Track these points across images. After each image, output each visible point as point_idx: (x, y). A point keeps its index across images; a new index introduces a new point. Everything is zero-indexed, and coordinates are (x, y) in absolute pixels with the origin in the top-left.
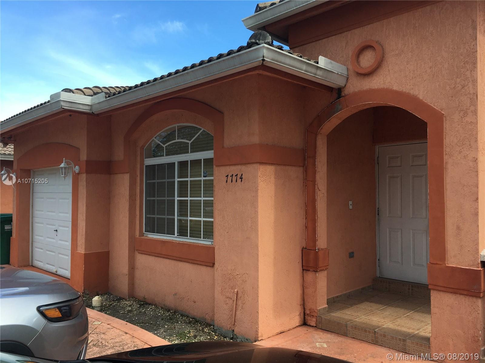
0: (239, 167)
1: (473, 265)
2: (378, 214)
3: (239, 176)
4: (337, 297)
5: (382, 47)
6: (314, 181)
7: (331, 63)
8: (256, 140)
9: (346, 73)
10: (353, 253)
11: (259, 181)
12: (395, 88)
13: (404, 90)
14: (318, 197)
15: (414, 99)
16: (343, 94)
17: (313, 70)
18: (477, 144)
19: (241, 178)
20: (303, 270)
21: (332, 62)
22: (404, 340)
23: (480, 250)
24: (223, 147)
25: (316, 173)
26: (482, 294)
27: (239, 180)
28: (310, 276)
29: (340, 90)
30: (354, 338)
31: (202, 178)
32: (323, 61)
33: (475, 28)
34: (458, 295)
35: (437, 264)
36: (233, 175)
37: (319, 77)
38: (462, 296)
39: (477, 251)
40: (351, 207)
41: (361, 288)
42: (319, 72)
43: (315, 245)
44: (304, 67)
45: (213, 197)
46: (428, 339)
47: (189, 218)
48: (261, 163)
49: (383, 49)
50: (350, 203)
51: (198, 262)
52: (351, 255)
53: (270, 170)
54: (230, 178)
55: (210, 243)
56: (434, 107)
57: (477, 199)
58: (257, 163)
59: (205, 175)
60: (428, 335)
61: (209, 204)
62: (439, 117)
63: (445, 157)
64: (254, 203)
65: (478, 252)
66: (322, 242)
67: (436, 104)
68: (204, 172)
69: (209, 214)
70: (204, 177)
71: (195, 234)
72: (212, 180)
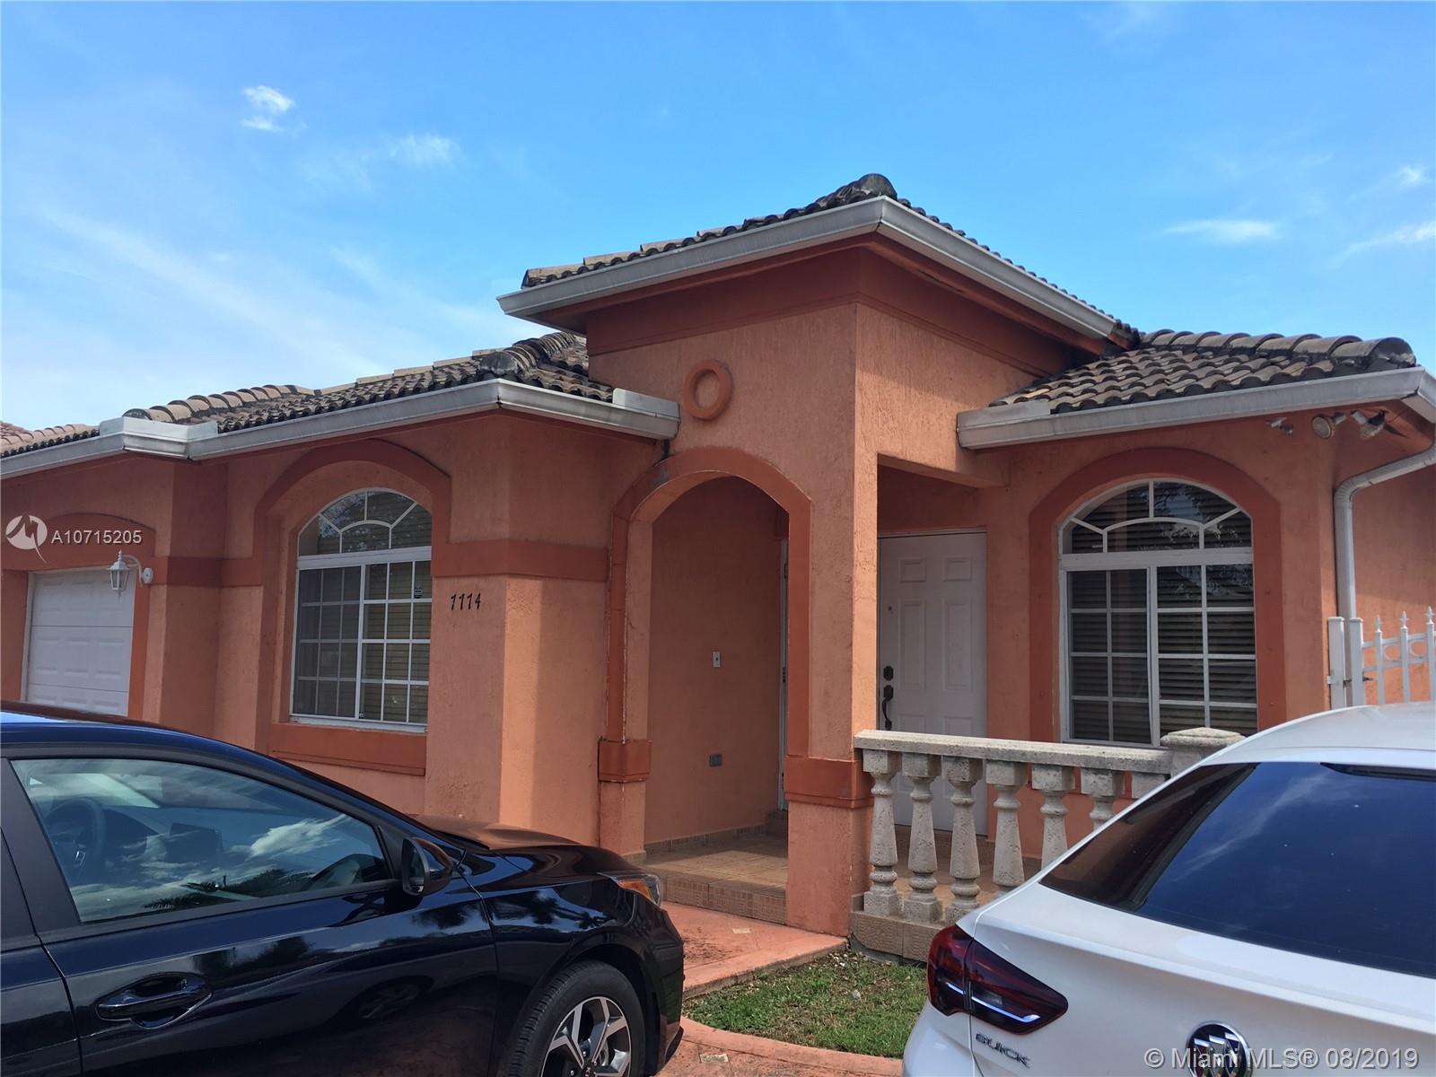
0: (475, 581)
1: (841, 757)
2: (784, 681)
3: (474, 598)
5: (730, 374)
6: (622, 610)
7: (641, 398)
8: (504, 531)
9: (676, 415)
10: (719, 756)
11: (508, 607)
12: (748, 449)
13: (760, 455)
14: (629, 643)
15: (771, 472)
16: (671, 452)
17: (603, 414)
18: (853, 554)
19: (478, 602)
20: (600, 781)
21: (643, 395)
22: (750, 896)
23: (854, 729)
24: (448, 542)
25: (627, 595)
26: (853, 803)
27: (474, 606)
28: (610, 792)
29: (667, 443)
30: (677, 902)
31: (413, 601)
32: (620, 398)
33: (853, 365)
34: (824, 808)
35: (796, 756)
36: (463, 595)
37: (615, 423)
38: (828, 809)
39: (848, 730)
40: (716, 664)
42: (614, 416)
43: (620, 734)
44: (583, 410)
45: (429, 638)
46: (784, 893)
47: (385, 681)
48: (512, 575)
49: (732, 379)
50: (716, 655)
51: (399, 769)
52: (716, 761)
53: (533, 587)
54: (458, 601)
55: (421, 730)
56: (799, 488)
57: (851, 645)
58: (504, 574)
59: (418, 594)
61: (422, 653)
62: (805, 506)
63: (812, 574)
64: (497, 647)
65: (850, 734)
66: (636, 727)
67: (801, 484)
68: (415, 588)
69: (422, 670)
70: (416, 597)
71: (394, 715)
72: (429, 605)
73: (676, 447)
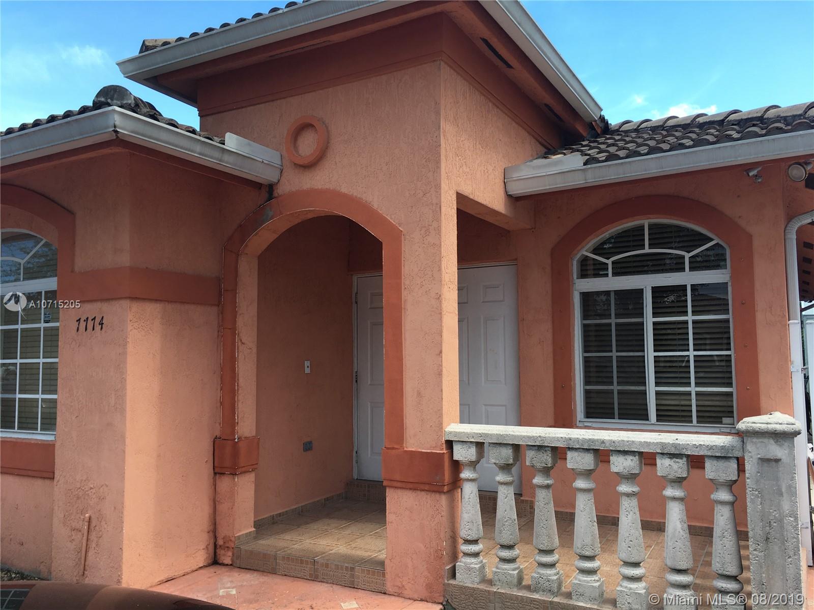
0: (98, 305)
1: (435, 448)
2: (356, 381)
3: (98, 320)
4: (280, 515)
5: (327, 127)
6: (233, 330)
7: (249, 145)
8: (125, 260)
9: (279, 163)
10: (310, 443)
11: (130, 328)
12: (344, 190)
13: (355, 194)
14: (240, 355)
15: (366, 208)
16: (275, 194)
17: (217, 154)
18: (441, 274)
19: (101, 324)
20: (215, 474)
21: (252, 143)
22: (352, 569)
23: (444, 424)
24: (73, 271)
25: (238, 316)
26: (446, 487)
27: (98, 327)
28: (225, 483)
29: (271, 188)
30: (285, 575)
31: (42, 325)
32: (232, 141)
33: (438, 113)
34: (419, 492)
35: (393, 448)
36: (87, 318)
37: (228, 165)
38: (423, 493)
39: (440, 426)
40: (307, 371)
41: (325, 499)
42: (226, 157)
43: (233, 432)
44: (198, 148)
45: (57, 357)
46: (382, 563)
47: (18, 396)
48: (134, 298)
49: (328, 132)
50: (307, 363)
51: (30, 473)
52: (308, 447)
53: (152, 310)
54: (83, 324)
55: (51, 438)
56: (391, 220)
57: (441, 352)
58: (126, 298)
59: (47, 319)
60: (382, 556)
61: (51, 372)
62: (397, 235)
63: (404, 293)
64: (120, 367)
65: (442, 428)
66: (246, 427)
67: (393, 217)
68: (45, 314)
69: (51, 386)
70: (46, 322)
71: (27, 423)
72: (57, 329)
73: (280, 190)
